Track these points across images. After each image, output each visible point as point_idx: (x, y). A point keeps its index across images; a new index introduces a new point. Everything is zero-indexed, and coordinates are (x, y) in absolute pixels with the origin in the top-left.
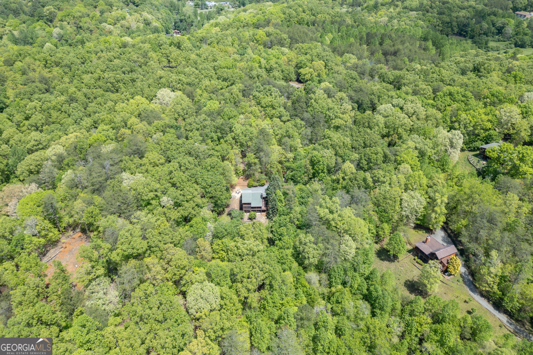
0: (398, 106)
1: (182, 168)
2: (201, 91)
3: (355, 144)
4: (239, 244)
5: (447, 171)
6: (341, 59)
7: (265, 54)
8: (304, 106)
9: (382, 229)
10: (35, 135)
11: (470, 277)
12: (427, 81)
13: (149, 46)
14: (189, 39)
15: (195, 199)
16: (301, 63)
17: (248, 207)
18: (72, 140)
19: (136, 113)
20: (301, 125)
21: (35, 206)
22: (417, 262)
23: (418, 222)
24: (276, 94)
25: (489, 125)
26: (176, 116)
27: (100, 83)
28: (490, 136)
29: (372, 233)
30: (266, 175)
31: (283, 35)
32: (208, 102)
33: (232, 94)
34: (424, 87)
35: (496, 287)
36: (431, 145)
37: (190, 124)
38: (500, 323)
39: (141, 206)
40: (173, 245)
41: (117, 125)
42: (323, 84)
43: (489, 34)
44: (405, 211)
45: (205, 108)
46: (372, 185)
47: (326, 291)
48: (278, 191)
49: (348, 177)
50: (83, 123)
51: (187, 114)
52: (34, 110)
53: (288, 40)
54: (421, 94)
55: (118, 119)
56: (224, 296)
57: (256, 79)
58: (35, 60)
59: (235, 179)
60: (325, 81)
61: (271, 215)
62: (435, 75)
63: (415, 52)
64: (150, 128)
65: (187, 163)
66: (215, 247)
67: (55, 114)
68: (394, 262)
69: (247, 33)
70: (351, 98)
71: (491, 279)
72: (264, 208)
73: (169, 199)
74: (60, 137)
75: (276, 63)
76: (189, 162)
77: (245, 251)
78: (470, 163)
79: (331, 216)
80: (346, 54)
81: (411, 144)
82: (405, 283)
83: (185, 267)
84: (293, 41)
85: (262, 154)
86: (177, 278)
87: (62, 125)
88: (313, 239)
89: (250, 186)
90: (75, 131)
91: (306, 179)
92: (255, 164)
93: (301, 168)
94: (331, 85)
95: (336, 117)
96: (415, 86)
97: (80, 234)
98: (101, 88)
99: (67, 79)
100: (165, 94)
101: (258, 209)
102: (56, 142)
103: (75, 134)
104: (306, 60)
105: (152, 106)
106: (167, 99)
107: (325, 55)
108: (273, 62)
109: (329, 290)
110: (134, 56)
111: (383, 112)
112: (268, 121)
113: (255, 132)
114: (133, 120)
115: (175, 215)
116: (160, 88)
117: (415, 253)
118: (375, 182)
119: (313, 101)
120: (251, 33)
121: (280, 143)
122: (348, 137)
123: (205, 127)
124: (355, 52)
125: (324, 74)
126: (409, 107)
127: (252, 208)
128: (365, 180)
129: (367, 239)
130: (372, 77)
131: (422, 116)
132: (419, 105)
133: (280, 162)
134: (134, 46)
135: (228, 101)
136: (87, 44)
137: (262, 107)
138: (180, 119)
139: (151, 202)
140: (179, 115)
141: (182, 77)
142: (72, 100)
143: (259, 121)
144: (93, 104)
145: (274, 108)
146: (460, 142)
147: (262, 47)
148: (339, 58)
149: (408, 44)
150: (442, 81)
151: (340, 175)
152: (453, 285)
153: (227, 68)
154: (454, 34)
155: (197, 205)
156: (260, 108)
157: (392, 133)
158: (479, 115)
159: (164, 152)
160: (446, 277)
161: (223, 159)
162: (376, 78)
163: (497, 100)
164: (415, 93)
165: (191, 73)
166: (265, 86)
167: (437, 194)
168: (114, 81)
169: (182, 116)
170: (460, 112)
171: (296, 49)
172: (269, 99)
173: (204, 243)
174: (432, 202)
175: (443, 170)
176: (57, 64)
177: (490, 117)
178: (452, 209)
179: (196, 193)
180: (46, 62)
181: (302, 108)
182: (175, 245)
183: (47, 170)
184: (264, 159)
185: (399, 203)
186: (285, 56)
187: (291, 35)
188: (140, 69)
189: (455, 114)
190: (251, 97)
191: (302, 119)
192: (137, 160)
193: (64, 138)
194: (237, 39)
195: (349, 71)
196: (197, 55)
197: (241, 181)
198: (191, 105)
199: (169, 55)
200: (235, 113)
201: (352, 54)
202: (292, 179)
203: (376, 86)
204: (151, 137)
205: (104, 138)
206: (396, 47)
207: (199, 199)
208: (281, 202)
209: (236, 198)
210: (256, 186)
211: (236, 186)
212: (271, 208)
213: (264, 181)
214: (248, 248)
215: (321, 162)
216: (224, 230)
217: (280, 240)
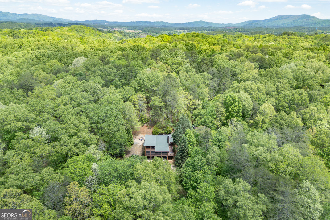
15: (80, 134)
17: (152, 152)
30: (172, 122)
48: (188, 130)
57: (163, 49)
59: (138, 125)
61: (180, 161)
72: (170, 153)
89: (154, 133)
92: (161, 107)
93: (212, 112)
95: (242, 71)
100: (81, 60)
101: (164, 155)
119: (217, 60)
127: (157, 152)
133: (188, 109)
137: (168, 65)
140: (87, 70)
155: (81, 142)
179: (83, 126)
184: (170, 103)
190: (158, 58)
197: (145, 128)
207: (85, 135)
208: (192, 145)
209: (139, 144)
210: (162, 134)
211: (139, 133)
212: (179, 152)
213: (171, 129)
214: (148, 196)
215: (237, 103)
216: (112, 170)
217: (194, 188)
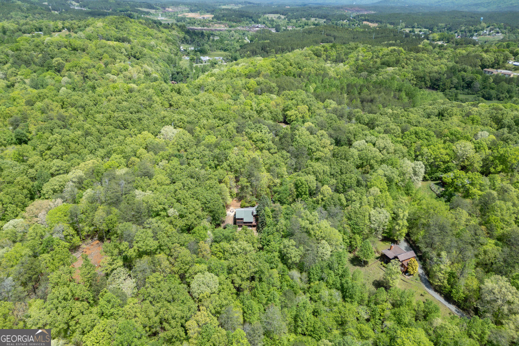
0: (371, 142)
1: (185, 187)
2: (199, 129)
3: (333, 172)
4: (234, 245)
5: (411, 195)
6: (323, 104)
7: (256, 100)
8: (290, 140)
9: (354, 239)
10: (57, 162)
11: (426, 277)
12: (396, 122)
13: (153, 91)
14: (188, 86)
15: (196, 212)
16: (287, 107)
17: (241, 222)
18: (90, 165)
19: (144, 145)
20: (287, 156)
21: (63, 215)
22: (383, 266)
23: (385, 235)
24: (266, 131)
25: (447, 158)
26: (179, 147)
27: (111, 121)
28: (449, 167)
29: (346, 242)
30: (256, 197)
31: (272, 84)
32: (207, 137)
33: (227, 130)
34: (395, 127)
35: (446, 282)
36: (398, 173)
37: (191, 154)
38: (450, 311)
39: (152, 216)
40: (179, 245)
41: (128, 154)
42: (306, 124)
43: (459, 88)
44: (374, 224)
45: (204, 142)
46: (345, 203)
47: (306, 286)
48: (267, 208)
49: (326, 198)
50: (98, 153)
51: (188, 146)
52: (55, 142)
53: (277, 88)
54: (392, 133)
55: (128, 149)
56: (222, 282)
57: (248, 118)
58: (53, 101)
59: (230, 201)
60: (308, 121)
61: (261, 229)
62: (404, 118)
63: (389, 100)
64: (156, 157)
65: (190, 183)
66: (213, 248)
67: (73, 145)
68: (364, 266)
69: (240, 82)
70: (331, 136)
71: (442, 275)
72: (254, 223)
73: (175, 210)
74: (79, 164)
75: (266, 106)
76: (191, 183)
77: (239, 251)
78: (432, 190)
79: (310, 226)
80: (327, 100)
81: (380, 171)
82: (373, 283)
83: (189, 263)
84: (281, 88)
85: (253, 178)
86: (182, 271)
87: (80, 154)
88: (294, 243)
89: (242, 207)
90: (91, 159)
91: (291, 200)
92: (247, 186)
93: (286, 190)
94: (313, 125)
95: (318, 150)
96: (387, 126)
97: (98, 241)
98: (111, 125)
99: (81, 118)
100: (169, 131)
101: (249, 224)
102: (76, 167)
103: (92, 160)
104: (292, 105)
105: (157, 140)
106: (170, 134)
107: (309, 100)
108: (262, 105)
109: (308, 285)
110: (140, 99)
111: (357, 146)
112: (258, 153)
113: (247, 161)
114: (141, 150)
115: (181, 223)
116: (164, 126)
117: (382, 259)
118: (347, 200)
119: (297, 136)
120: (244, 82)
121: (268, 170)
122: (327, 165)
123: (204, 156)
124: (335, 99)
125: (307, 116)
126: (381, 143)
127: (245, 223)
128: (340, 200)
129: (341, 244)
130: (350, 119)
131: (391, 150)
132: (389, 141)
133: (269, 187)
134: (139, 91)
135: (224, 135)
136: (98, 89)
137: (253, 141)
138: (183, 150)
139: (160, 213)
140: (181, 147)
141: (183, 116)
142: (87, 134)
143: (251, 153)
144: (105, 138)
145: (263, 142)
146: (422, 171)
147: (253, 93)
148: (321, 103)
149: (383, 93)
150: (409, 122)
151: (320, 197)
152: (411, 282)
153: (223, 110)
154: (427, 87)
155: (198, 217)
156: (251, 142)
157: (365, 164)
158: (438, 149)
159: (170, 176)
160: (407, 277)
161: (220, 182)
162: (354, 120)
163: (454, 138)
164: (386, 132)
165: (191, 113)
166: (256, 124)
167: (400, 210)
168: (123, 119)
169: (184, 148)
170: (423, 147)
171: (283, 95)
172: (260, 134)
173: (205, 246)
174: (395, 217)
175: (408, 194)
176: (73, 105)
177: (448, 151)
178: (413, 222)
179: (197, 207)
180: (63, 103)
181: (288, 142)
182: (181, 245)
183: (69, 189)
184: (254, 183)
185: (368, 217)
186: (274, 101)
187: (279, 84)
188: (145, 110)
189: (419, 149)
190: (244, 133)
191: (288, 152)
192: (147, 180)
193: (82, 164)
194: (231, 87)
195: (329, 114)
196: (196, 99)
197: (235, 202)
198: (192, 138)
199: (170, 99)
200: (230, 145)
201: (333, 100)
202: (279, 201)
203: (353, 126)
204: (158, 164)
205: (117, 165)
206: (372, 96)
207: (200, 212)
208: (269, 217)
209: (231, 216)
210: (248, 207)
211: (230, 206)
212: (260, 223)
213: (255, 203)
214: (242, 248)
215: (304, 185)
216: (221, 235)
217: (268, 245)
